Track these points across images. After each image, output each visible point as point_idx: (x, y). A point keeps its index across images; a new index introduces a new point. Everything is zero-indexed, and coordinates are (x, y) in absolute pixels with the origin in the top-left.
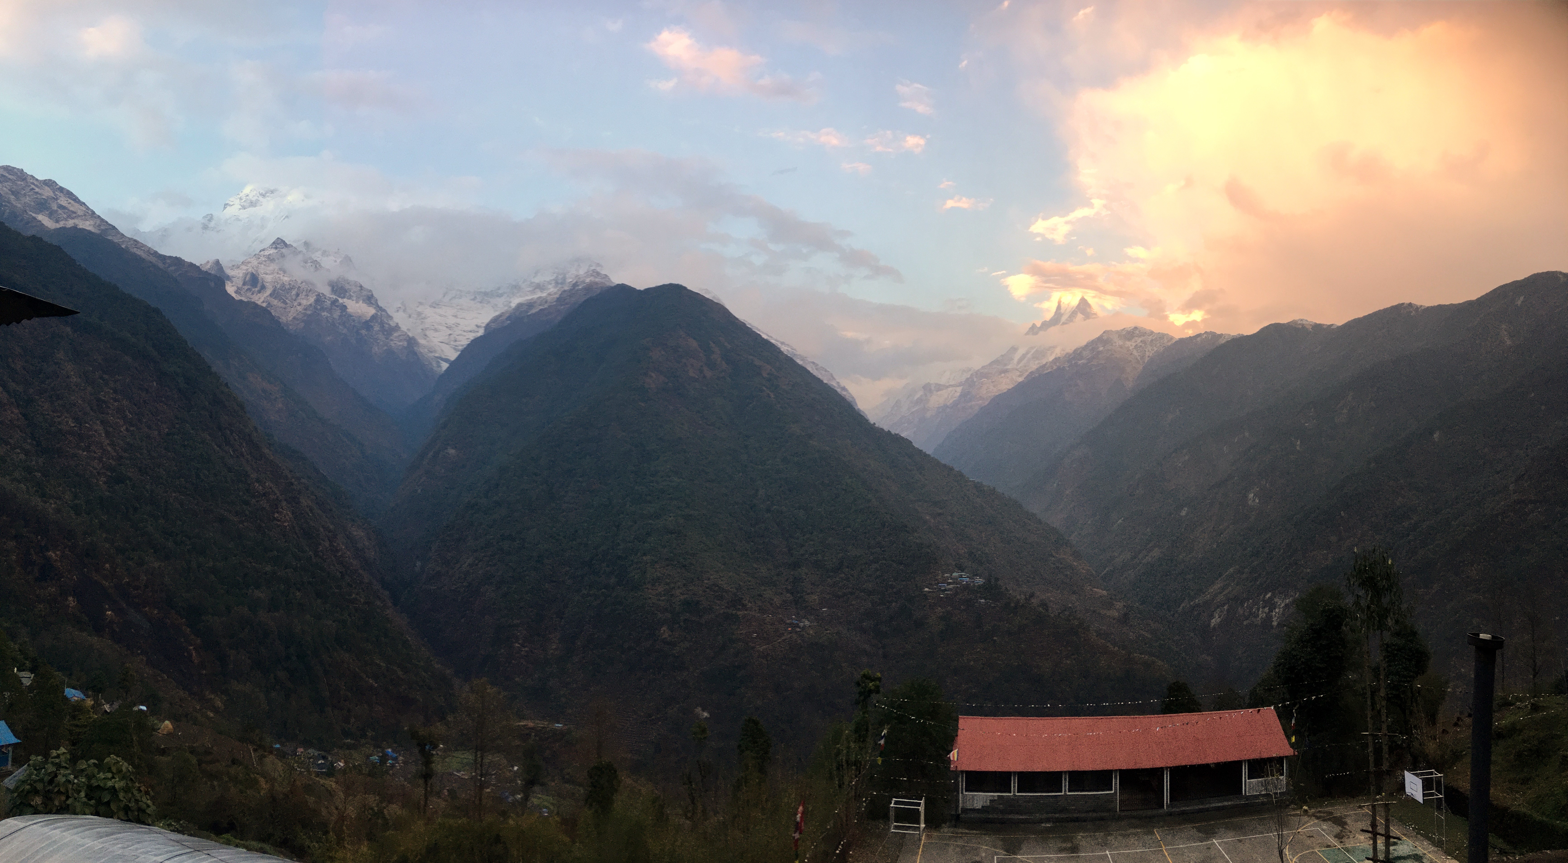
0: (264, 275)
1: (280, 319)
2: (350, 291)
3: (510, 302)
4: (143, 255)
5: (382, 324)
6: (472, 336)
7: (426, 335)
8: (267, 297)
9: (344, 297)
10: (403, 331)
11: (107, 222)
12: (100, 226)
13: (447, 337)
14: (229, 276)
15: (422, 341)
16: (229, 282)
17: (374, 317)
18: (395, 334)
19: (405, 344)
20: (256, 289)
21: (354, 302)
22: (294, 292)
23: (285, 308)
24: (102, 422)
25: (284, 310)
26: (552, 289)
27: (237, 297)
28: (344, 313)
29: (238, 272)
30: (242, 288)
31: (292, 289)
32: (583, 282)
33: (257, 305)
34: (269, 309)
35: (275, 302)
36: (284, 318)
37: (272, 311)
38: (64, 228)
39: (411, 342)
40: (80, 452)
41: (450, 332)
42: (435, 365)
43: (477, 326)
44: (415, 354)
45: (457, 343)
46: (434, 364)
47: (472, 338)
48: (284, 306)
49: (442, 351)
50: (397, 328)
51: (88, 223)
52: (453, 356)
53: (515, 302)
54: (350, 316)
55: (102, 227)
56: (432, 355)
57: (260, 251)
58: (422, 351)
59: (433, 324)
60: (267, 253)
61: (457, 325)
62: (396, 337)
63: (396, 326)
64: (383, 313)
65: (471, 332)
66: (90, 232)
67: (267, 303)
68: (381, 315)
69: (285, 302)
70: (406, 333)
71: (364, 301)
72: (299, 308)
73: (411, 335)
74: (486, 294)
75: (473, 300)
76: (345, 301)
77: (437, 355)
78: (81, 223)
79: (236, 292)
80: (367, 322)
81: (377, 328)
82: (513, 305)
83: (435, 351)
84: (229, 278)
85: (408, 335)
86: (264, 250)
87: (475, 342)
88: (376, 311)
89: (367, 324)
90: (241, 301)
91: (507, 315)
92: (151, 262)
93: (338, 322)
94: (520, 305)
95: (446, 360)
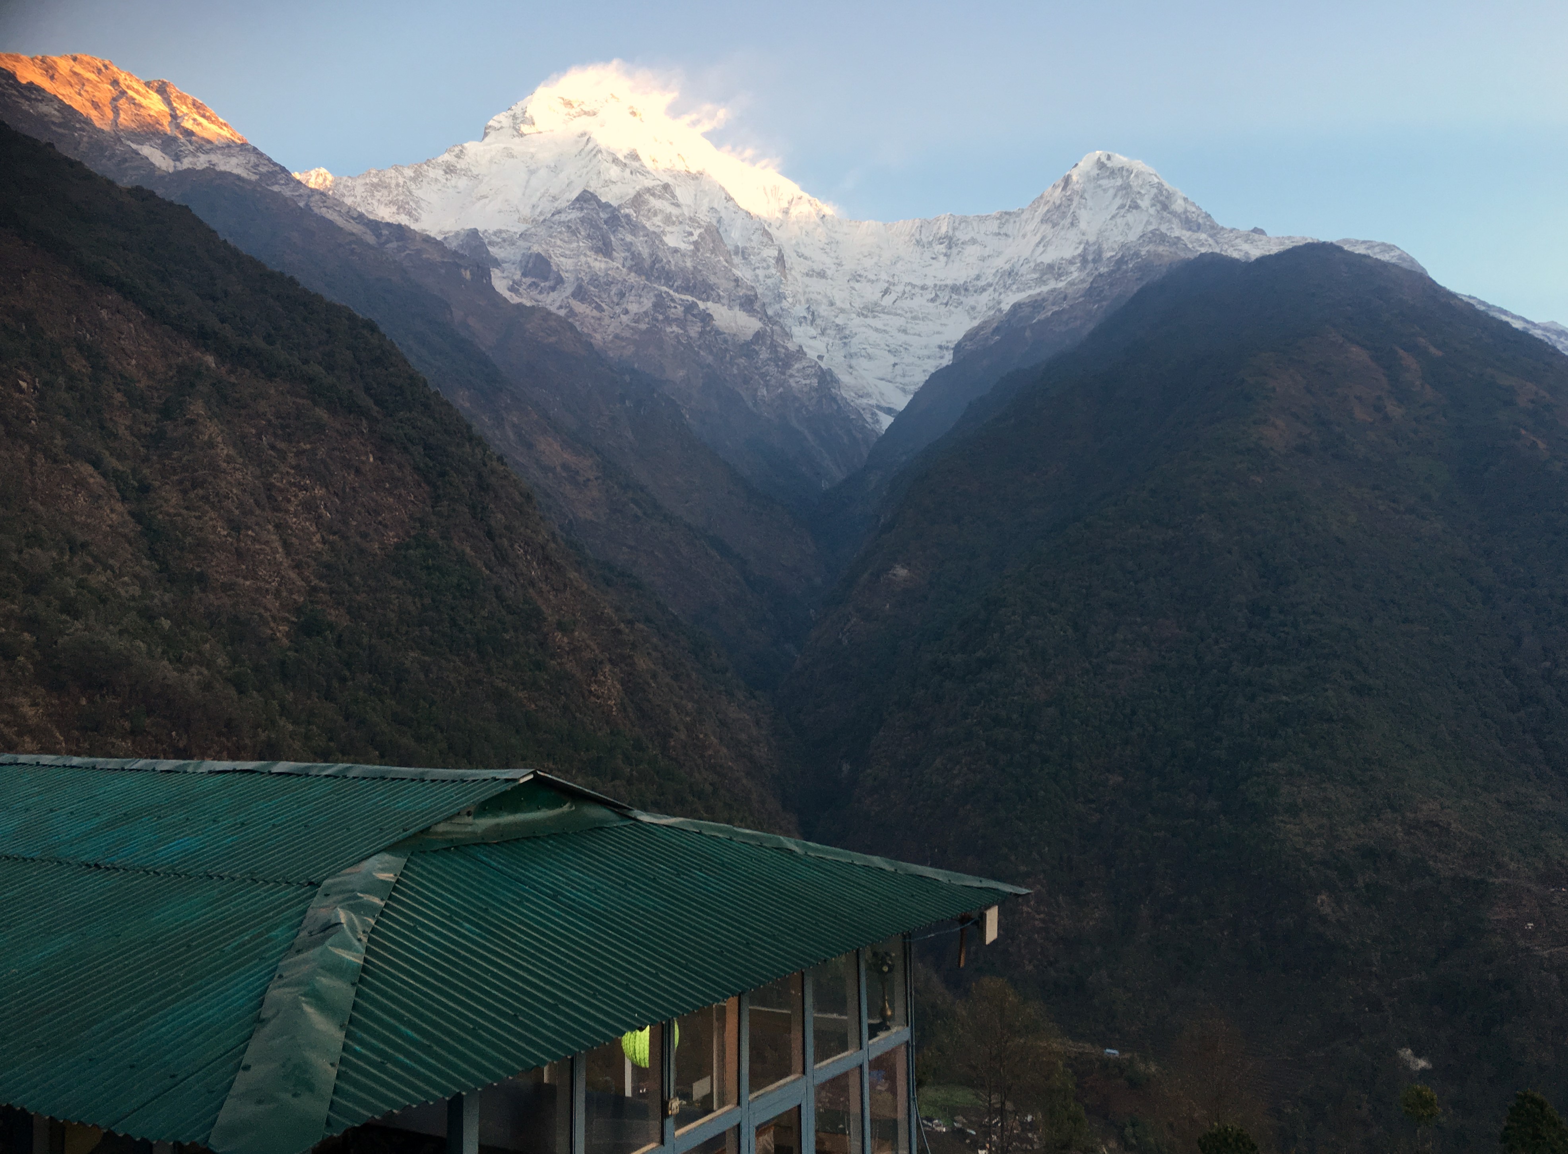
0: (562, 259)
1: (592, 338)
2: (719, 288)
3: (999, 303)
4: (340, 221)
5: (773, 347)
6: (931, 366)
7: (851, 367)
8: (567, 298)
9: (708, 300)
10: (811, 360)
11: (269, 160)
12: (258, 166)
13: (890, 369)
14: (496, 259)
15: (845, 378)
16: (496, 271)
17: (759, 336)
18: (797, 366)
19: (815, 382)
20: (547, 284)
21: (726, 307)
22: (614, 290)
23: (599, 319)
24: (277, 526)
25: (598, 322)
26: (1075, 274)
27: (514, 299)
28: (708, 329)
29: (513, 251)
30: (521, 281)
31: (612, 283)
32: (1137, 254)
33: (549, 313)
34: (570, 320)
35: (580, 308)
36: (598, 336)
37: (577, 324)
38: (190, 172)
39: (826, 379)
40: (240, 580)
41: (896, 360)
42: (869, 420)
43: (940, 347)
44: (834, 399)
45: (907, 380)
46: (868, 417)
47: (933, 371)
48: (595, 313)
49: (882, 394)
50: (800, 353)
51: (234, 161)
52: (901, 402)
53: (1008, 301)
54: (718, 333)
55: (263, 169)
56: (864, 401)
57: (553, 215)
58: (845, 395)
59: (864, 346)
60: (563, 217)
61: (906, 347)
62: (798, 371)
63: (798, 351)
64: (775, 328)
65: (929, 357)
66: (239, 177)
67: (567, 310)
68: (772, 331)
69: (599, 308)
70: (816, 363)
71: (742, 306)
72: (624, 318)
73: (823, 365)
74: (955, 289)
75: (933, 300)
76: (710, 306)
77: (873, 402)
78: (222, 162)
79: (511, 289)
80: (747, 344)
81: (764, 354)
82: (1006, 307)
83: (868, 395)
84: (497, 263)
85: (820, 366)
86: (559, 212)
87: (938, 378)
88: (764, 324)
89: (748, 349)
90: (519, 306)
91: (995, 325)
92: (353, 234)
93: (698, 343)
94: (1017, 307)
95: (889, 411)
